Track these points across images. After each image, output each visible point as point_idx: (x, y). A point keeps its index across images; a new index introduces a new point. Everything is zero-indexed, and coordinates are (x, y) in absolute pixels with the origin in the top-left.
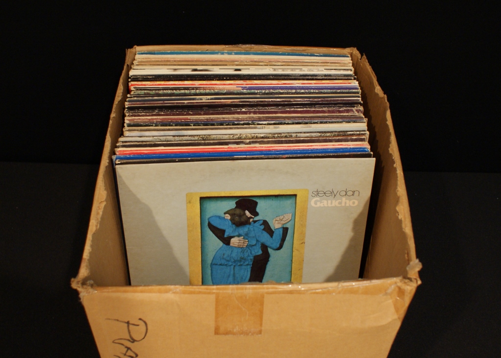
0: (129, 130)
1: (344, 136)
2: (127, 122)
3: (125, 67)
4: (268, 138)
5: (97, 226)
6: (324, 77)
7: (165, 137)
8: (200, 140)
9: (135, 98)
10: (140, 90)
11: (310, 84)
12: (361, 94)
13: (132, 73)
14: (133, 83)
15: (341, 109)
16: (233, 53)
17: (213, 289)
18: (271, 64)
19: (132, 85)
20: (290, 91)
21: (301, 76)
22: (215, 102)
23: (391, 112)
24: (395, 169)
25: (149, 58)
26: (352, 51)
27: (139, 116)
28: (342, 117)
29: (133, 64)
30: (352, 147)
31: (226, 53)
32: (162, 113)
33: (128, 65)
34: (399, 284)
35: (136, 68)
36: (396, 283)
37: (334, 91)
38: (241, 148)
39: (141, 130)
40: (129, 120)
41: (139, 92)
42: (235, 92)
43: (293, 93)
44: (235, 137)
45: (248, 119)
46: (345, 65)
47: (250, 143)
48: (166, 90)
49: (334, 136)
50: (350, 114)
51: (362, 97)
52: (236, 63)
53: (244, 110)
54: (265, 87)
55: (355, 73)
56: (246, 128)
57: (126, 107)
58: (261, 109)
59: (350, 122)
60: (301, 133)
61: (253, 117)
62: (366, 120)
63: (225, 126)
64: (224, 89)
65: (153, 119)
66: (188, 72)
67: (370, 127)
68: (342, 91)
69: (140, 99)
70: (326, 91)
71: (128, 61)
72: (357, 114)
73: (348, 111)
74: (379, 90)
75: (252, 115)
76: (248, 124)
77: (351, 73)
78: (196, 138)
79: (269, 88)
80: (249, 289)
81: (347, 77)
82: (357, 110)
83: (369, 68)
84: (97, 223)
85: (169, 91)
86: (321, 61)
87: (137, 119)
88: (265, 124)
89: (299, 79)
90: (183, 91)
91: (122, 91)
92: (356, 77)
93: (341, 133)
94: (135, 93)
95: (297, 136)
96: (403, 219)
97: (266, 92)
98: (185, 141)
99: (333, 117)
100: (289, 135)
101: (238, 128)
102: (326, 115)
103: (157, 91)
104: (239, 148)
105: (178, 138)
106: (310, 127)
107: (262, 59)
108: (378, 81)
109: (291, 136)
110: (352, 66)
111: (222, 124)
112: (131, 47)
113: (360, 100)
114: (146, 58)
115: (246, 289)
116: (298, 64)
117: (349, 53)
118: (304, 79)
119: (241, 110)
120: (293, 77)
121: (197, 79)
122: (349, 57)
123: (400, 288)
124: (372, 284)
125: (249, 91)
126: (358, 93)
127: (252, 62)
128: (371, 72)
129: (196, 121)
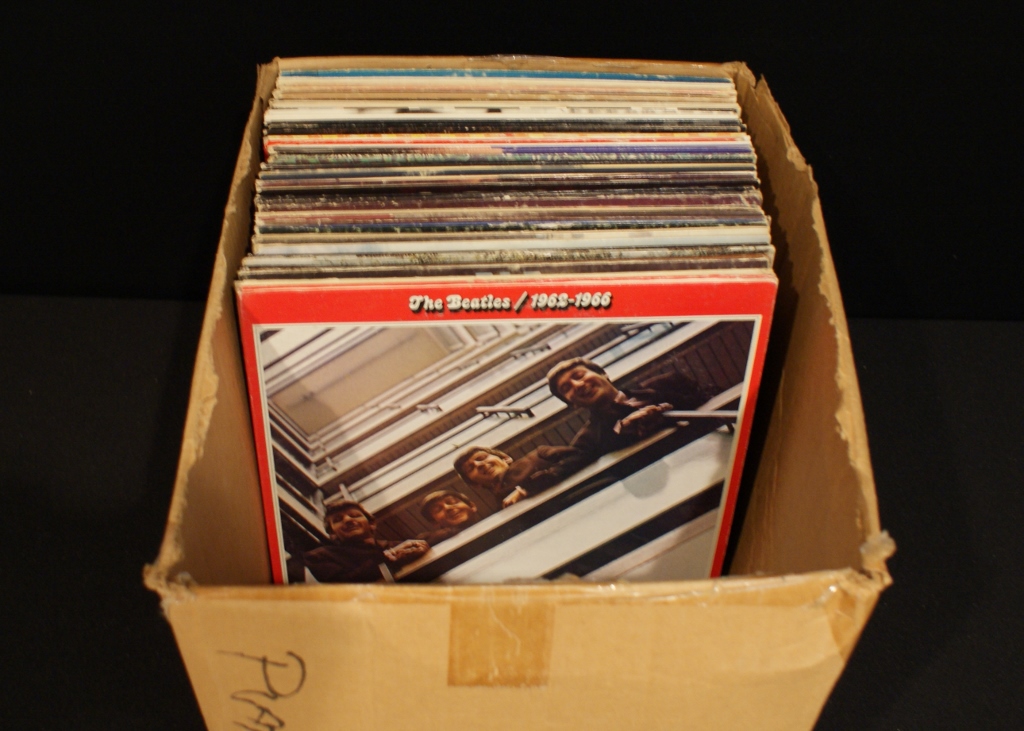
0: (265, 242)
1: (721, 256)
2: (259, 222)
3: (256, 104)
4: (560, 259)
5: (197, 452)
6: (677, 127)
7: (340, 258)
8: (416, 264)
9: (278, 172)
10: (288, 153)
11: (648, 141)
12: (758, 164)
13: (270, 117)
14: (272, 138)
15: (715, 196)
16: (484, 74)
17: (446, 594)
18: (564, 96)
19: (270, 143)
20: (605, 156)
21: (629, 123)
22: (446, 181)
23: (822, 202)
24: (832, 330)
25: (306, 85)
26: (736, 70)
27: (285, 209)
28: (717, 214)
29: (272, 96)
31: (469, 73)
32: (335, 204)
34: (845, 584)
35: (278, 106)
36: (838, 582)
37: (700, 156)
38: (502, 281)
39: (291, 242)
40: (265, 219)
41: (286, 158)
42: (490, 158)
43: (611, 162)
44: (490, 257)
45: (517, 218)
46: (721, 99)
47: (521, 271)
48: (341, 153)
49: (701, 255)
50: (733, 207)
51: (759, 170)
52: (491, 95)
53: (507, 197)
54: (552, 147)
55: (744, 116)
56: (512, 238)
57: (259, 190)
58: (546, 196)
59: (732, 224)
60: (629, 248)
61: (527, 214)
62: (767, 220)
63: (469, 234)
64: (466, 152)
65: (314, 218)
66: (388, 114)
67: (777, 236)
68: (716, 156)
69: (287, 173)
70: (681, 156)
71: (261, 90)
72: (747, 206)
73: (728, 201)
74: (795, 155)
75: (525, 209)
76: (517, 228)
77: (735, 117)
78: (407, 259)
79: (561, 151)
80: (524, 593)
81: (726, 127)
82: (748, 199)
83: (774, 107)
84: (199, 446)
86: (671, 92)
87: (281, 217)
88: (553, 229)
89: (624, 131)
91: (249, 156)
92: (745, 126)
93: (715, 250)
94: (277, 161)
95: (621, 255)
96: (850, 440)
97: (556, 158)
98: (384, 265)
99: (697, 214)
100: (603, 253)
101: (496, 238)
102: (683, 208)
103: (323, 156)
104: (497, 281)
105: (369, 258)
106: (650, 235)
107: (546, 86)
108: (794, 134)
109: (609, 257)
110: (738, 102)
111: (461, 229)
112: (268, 60)
113: (755, 177)
114: (299, 85)
115: (516, 593)
116: (621, 98)
117: (730, 73)
118: (634, 131)
119: (501, 197)
120: (611, 127)
121: (409, 129)
122: (728, 82)
123: (845, 593)
124: (785, 585)
125: (518, 157)
126: (750, 161)
127: (523, 92)
128: (777, 115)
129: (407, 221)
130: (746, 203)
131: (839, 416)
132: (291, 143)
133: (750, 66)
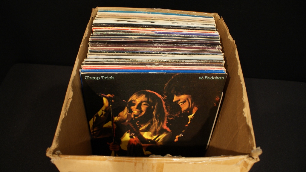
0: (90, 55)
1: (211, 63)
2: (89, 49)
3: (91, 18)
4: (169, 62)
5: (65, 114)
6: (200, 29)
7: (110, 59)
8: (130, 62)
9: (95, 36)
10: (98, 31)
11: (192, 32)
12: (220, 39)
13: (94, 22)
14: (94, 27)
15: (209, 47)
16: (151, 13)
17: (133, 160)
18: (171, 19)
19: (94, 29)
20: (181, 35)
21: (187, 27)
22: (139, 40)
23: (238, 50)
26: (215, 15)
27: (96, 46)
28: (210, 52)
29: (95, 16)
30: (216, 69)
31: (146, 13)
32: (110, 45)
33: (92, 17)
34: (246, 160)
35: (97, 19)
36: (243, 159)
37: (206, 36)
38: (153, 67)
39: (97, 55)
40: (91, 48)
41: (98, 33)
42: (151, 34)
43: (183, 37)
44: (150, 61)
45: (157, 51)
46: (211, 22)
47: (158, 65)
48: (112, 32)
49: (205, 63)
50: (214, 50)
51: (221, 41)
52: (152, 18)
53: (155, 45)
54: (167, 32)
55: (217, 26)
56: (156, 56)
57: (90, 41)
58: (165, 45)
59: (214, 55)
60: (187, 60)
61: (160, 50)
62: (223, 54)
63: (145, 54)
64: (145, 32)
65: (104, 49)
66: (125, 22)
68: (210, 36)
69: (97, 36)
70: (201, 36)
71: (93, 15)
73: (213, 48)
74: (230, 38)
75: (160, 48)
76: (158, 53)
77: (215, 27)
78: (128, 60)
79: (170, 33)
80: (155, 160)
81: (213, 29)
82: (218, 48)
83: (225, 25)
84: (66, 112)
85: (114, 33)
86: (198, 20)
87: (95, 48)
88: (167, 54)
89: (186, 29)
90: (122, 33)
91: (88, 32)
92: (217, 29)
93: (209, 61)
94: (95, 33)
95: (185, 61)
96: (247, 117)
97: (168, 35)
99: (205, 52)
101: (152, 56)
102: (201, 50)
103: (107, 32)
104: (151, 67)
105: (118, 60)
106: (192, 57)
107: (166, 17)
108: (230, 32)
109: (181, 62)
110: (215, 23)
111: (143, 53)
112: (95, 8)
113: (220, 43)
114: (103, 14)
115: (153, 160)
116: (186, 21)
117: (213, 16)
118: (189, 29)
120: (183, 28)
121: (130, 26)
122: (213, 18)
124: (229, 159)
125: (158, 34)
126: (218, 38)
127: (160, 18)
128: (226, 27)
129: (128, 50)
130: (217, 49)
131: (244, 110)
132: (99, 29)
133: (218, 14)
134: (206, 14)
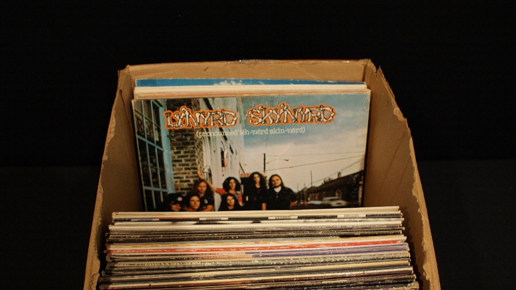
3: (118, 94)
23: (413, 140)
24: (420, 215)
26: (366, 63)
71: (120, 85)
74: (398, 112)
83: (386, 85)
91: (114, 125)
96: (430, 280)
108: (396, 100)
112: (124, 67)
117: (363, 65)
131: (424, 267)
133: (373, 61)
134: (348, 62)
